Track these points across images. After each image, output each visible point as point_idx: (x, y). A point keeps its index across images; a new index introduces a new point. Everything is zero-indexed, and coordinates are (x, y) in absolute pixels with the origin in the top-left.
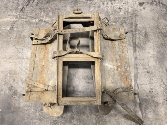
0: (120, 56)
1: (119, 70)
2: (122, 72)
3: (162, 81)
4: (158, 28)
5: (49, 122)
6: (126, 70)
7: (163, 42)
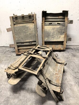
0: (59, 70)
1: (56, 75)
2: (58, 76)
3: (71, 74)
4: (64, 56)
5: (4, 98)
6: (60, 76)
7: (67, 60)
